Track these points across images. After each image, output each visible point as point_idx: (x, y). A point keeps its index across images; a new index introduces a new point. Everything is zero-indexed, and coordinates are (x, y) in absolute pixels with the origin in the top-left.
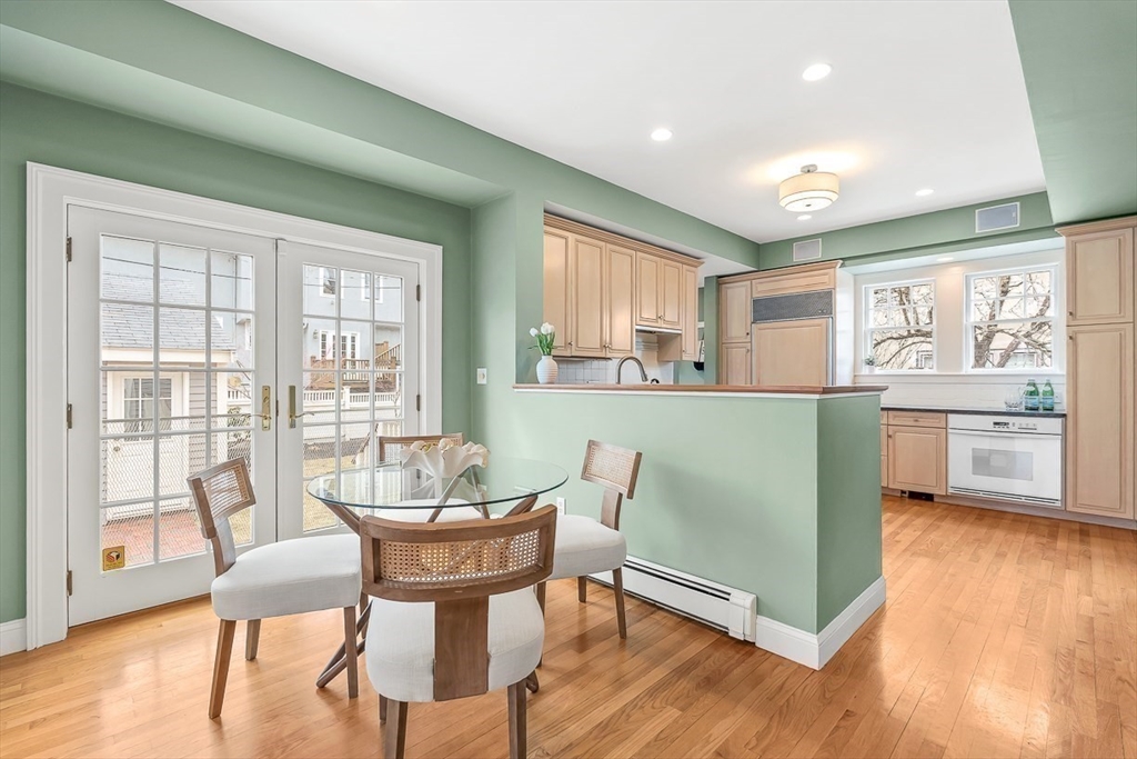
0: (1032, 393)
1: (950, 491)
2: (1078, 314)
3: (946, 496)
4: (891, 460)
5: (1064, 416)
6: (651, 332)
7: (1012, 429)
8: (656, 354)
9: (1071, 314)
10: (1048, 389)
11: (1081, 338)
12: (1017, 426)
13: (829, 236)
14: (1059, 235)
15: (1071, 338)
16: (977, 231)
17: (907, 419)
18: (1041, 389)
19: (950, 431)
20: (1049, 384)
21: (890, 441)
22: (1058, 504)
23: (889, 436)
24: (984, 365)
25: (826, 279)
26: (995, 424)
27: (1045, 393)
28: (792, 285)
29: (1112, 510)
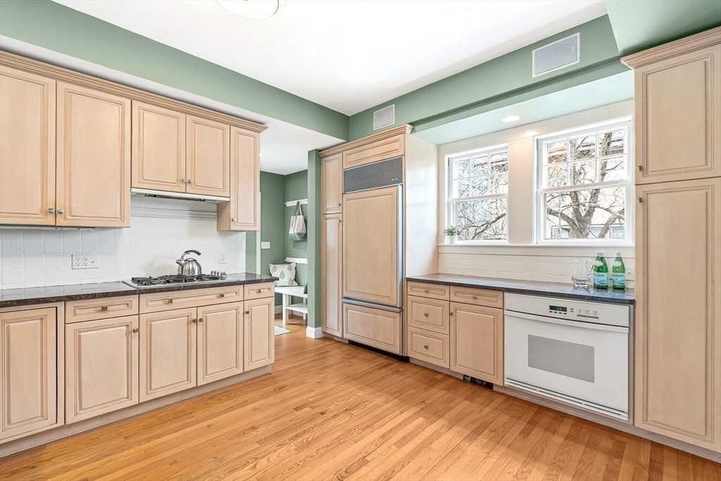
0: (599, 269)
1: (507, 383)
2: (650, 169)
3: (504, 387)
4: (452, 340)
5: (632, 302)
6: (201, 200)
7: (569, 315)
8: (215, 224)
9: (641, 168)
10: (618, 264)
11: (654, 201)
12: (576, 312)
13: (401, 101)
14: (626, 69)
15: (641, 200)
16: (534, 76)
17: (466, 296)
18: (611, 264)
19: (506, 312)
20: (619, 259)
21: (452, 319)
22: (624, 417)
23: (451, 314)
24: (587, 235)
25: (396, 145)
26: (552, 308)
27: (615, 269)
28: (372, 154)
29: (696, 436)
